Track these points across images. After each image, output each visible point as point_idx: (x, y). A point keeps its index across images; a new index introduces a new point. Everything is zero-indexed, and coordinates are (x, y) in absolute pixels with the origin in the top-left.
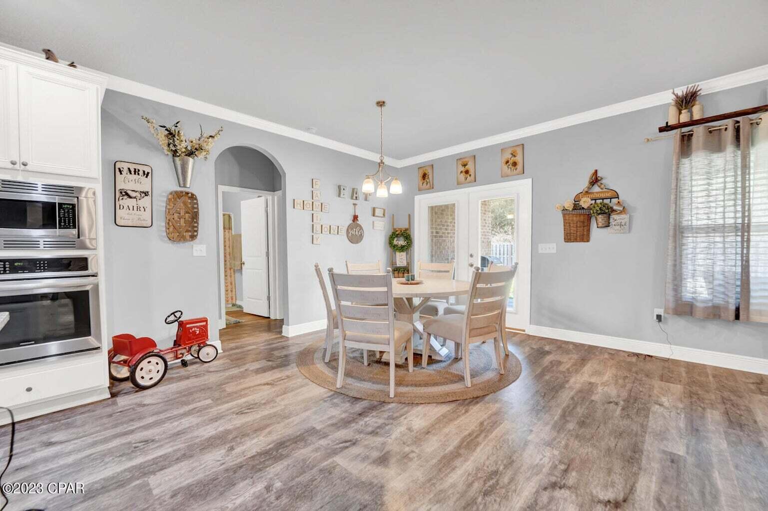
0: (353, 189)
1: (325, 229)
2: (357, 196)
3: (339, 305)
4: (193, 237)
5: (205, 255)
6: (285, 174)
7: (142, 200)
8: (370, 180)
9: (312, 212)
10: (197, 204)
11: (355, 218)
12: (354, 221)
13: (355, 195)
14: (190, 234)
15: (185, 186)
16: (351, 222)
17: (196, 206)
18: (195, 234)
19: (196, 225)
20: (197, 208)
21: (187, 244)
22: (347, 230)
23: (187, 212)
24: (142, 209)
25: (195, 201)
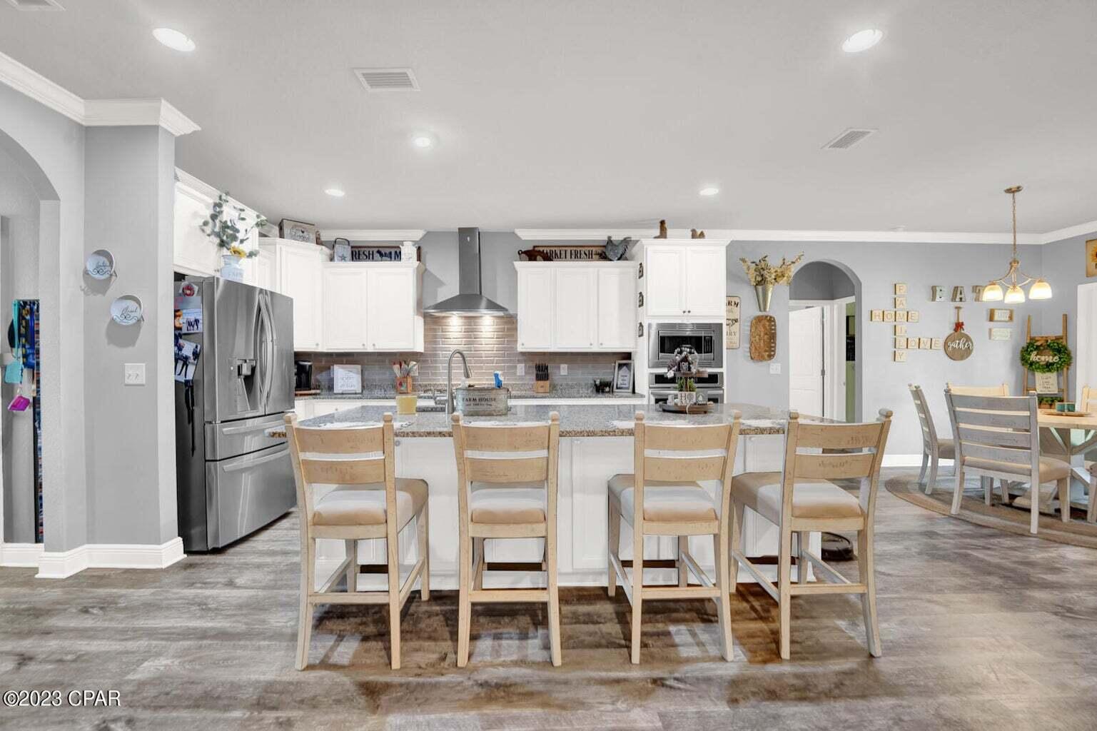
0: (956, 288)
1: (913, 344)
2: (962, 296)
3: (958, 428)
4: (771, 357)
5: (779, 373)
6: (860, 284)
7: (734, 326)
8: (997, 286)
9: (895, 323)
10: (775, 325)
11: (959, 326)
12: (956, 330)
13: (959, 296)
14: (767, 353)
15: (765, 310)
16: (952, 331)
17: (773, 328)
18: (772, 353)
19: (773, 345)
20: (775, 329)
21: (764, 363)
22: (946, 343)
23: (766, 334)
24: (733, 334)
25: (773, 323)
